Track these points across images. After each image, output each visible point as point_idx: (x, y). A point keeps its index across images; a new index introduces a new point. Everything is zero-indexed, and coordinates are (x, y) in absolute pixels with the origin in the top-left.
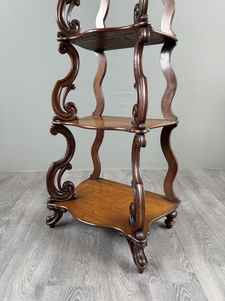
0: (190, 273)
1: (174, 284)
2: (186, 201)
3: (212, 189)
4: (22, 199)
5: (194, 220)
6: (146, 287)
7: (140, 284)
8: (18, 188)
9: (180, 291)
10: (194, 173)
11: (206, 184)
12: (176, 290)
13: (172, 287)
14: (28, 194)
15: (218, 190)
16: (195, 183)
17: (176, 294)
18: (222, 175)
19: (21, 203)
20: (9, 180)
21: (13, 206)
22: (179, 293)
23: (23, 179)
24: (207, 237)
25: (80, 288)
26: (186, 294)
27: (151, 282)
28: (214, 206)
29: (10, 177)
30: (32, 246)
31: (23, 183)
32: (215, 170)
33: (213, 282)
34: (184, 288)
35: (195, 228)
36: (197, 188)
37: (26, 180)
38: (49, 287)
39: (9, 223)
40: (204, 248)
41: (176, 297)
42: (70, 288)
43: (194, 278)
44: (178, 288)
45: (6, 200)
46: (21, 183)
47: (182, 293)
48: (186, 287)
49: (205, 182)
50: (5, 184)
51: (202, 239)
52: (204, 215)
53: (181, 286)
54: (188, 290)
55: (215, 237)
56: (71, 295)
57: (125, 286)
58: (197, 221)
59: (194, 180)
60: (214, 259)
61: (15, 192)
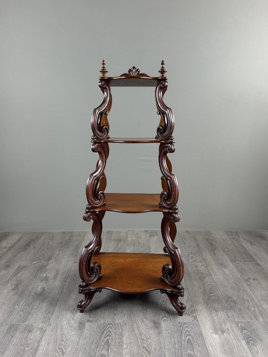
0: (193, 316)
1: (179, 323)
2: (201, 262)
3: (228, 251)
4: (53, 258)
5: (205, 278)
6: (159, 324)
7: (155, 322)
8: (48, 248)
9: (183, 327)
10: (215, 235)
11: (223, 246)
12: (181, 326)
13: (178, 324)
14: (58, 254)
15: (233, 253)
16: (213, 245)
17: (180, 328)
18: (241, 238)
19: (53, 263)
20: (36, 240)
21: (47, 265)
23: (51, 239)
24: (212, 291)
25: (111, 324)
26: (187, 329)
27: (163, 321)
28: (225, 267)
29: (37, 237)
31: (51, 243)
32: (236, 232)
33: (208, 322)
36: (214, 251)
37: (53, 241)
38: (89, 323)
40: (208, 300)
41: (180, 330)
42: (104, 324)
43: (196, 319)
46: (49, 243)
47: (185, 328)
48: (188, 324)
49: (223, 244)
50: (34, 244)
51: (208, 293)
52: (214, 274)
53: (185, 324)
54: (189, 326)
55: (219, 291)
56: (105, 328)
58: (207, 279)
59: (213, 242)
60: (214, 307)
61: (46, 252)
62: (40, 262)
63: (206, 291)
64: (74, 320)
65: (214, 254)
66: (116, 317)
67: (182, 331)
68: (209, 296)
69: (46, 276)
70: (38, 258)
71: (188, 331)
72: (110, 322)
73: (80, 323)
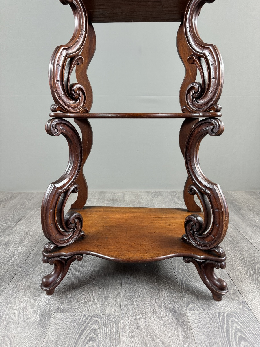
0: (239, 301)
1: (219, 314)
3: (257, 211)
4: (25, 219)
5: (238, 243)
6: (184, 315)
7: (176, 313)
8: (21, 208)
9: (228, 321)
10: (235, 195)
11: (249, 206)
12: (223, 319)
13: (218, 317)
14: (33, 215)
16: (236, 205)
17: (223, 324)
19: (24, 224)
20: (10, 200)
21: (15, 226)
22: (227, 324)
23: (28, 199)
24: (256, 261)
25: (97, 316)
26: (235, 325)
27: (190, 310)
29: (11, 197)
30: (36, 269)
31: (27, 203)
34: (232, 318)
35: (241, 252)
36: (238, 210)
37: (30, 200)
38: (58, 314)
39: (9, 244)
40: (255, 273)
41: (223, 328)
42: (85, 316)
43: (245, 307)
44: (226, 318)
45: (6, 220)
46: (25, 203)
47: (231, 324)
48: (235, 317)
49: (248, 204)
50: (6, 203)
51: (251, 264)
52: (250, 238)
53: (229, 315)
54: (238, 320)
56: (86, 324)
57: (156, 314)
58: (242, 245)
59: (235, 202)
61: (18, 212)
62: (6, 223)
63: (246, 260)
64: (33, 308)
65: (241, 214)
66: (106, 303)
67: (227, 330)
68: (255, 269)
69: (8, 241)
70: (5, 218)
71: (240, 331)
72: (97, 312)
73: (43, 314)
